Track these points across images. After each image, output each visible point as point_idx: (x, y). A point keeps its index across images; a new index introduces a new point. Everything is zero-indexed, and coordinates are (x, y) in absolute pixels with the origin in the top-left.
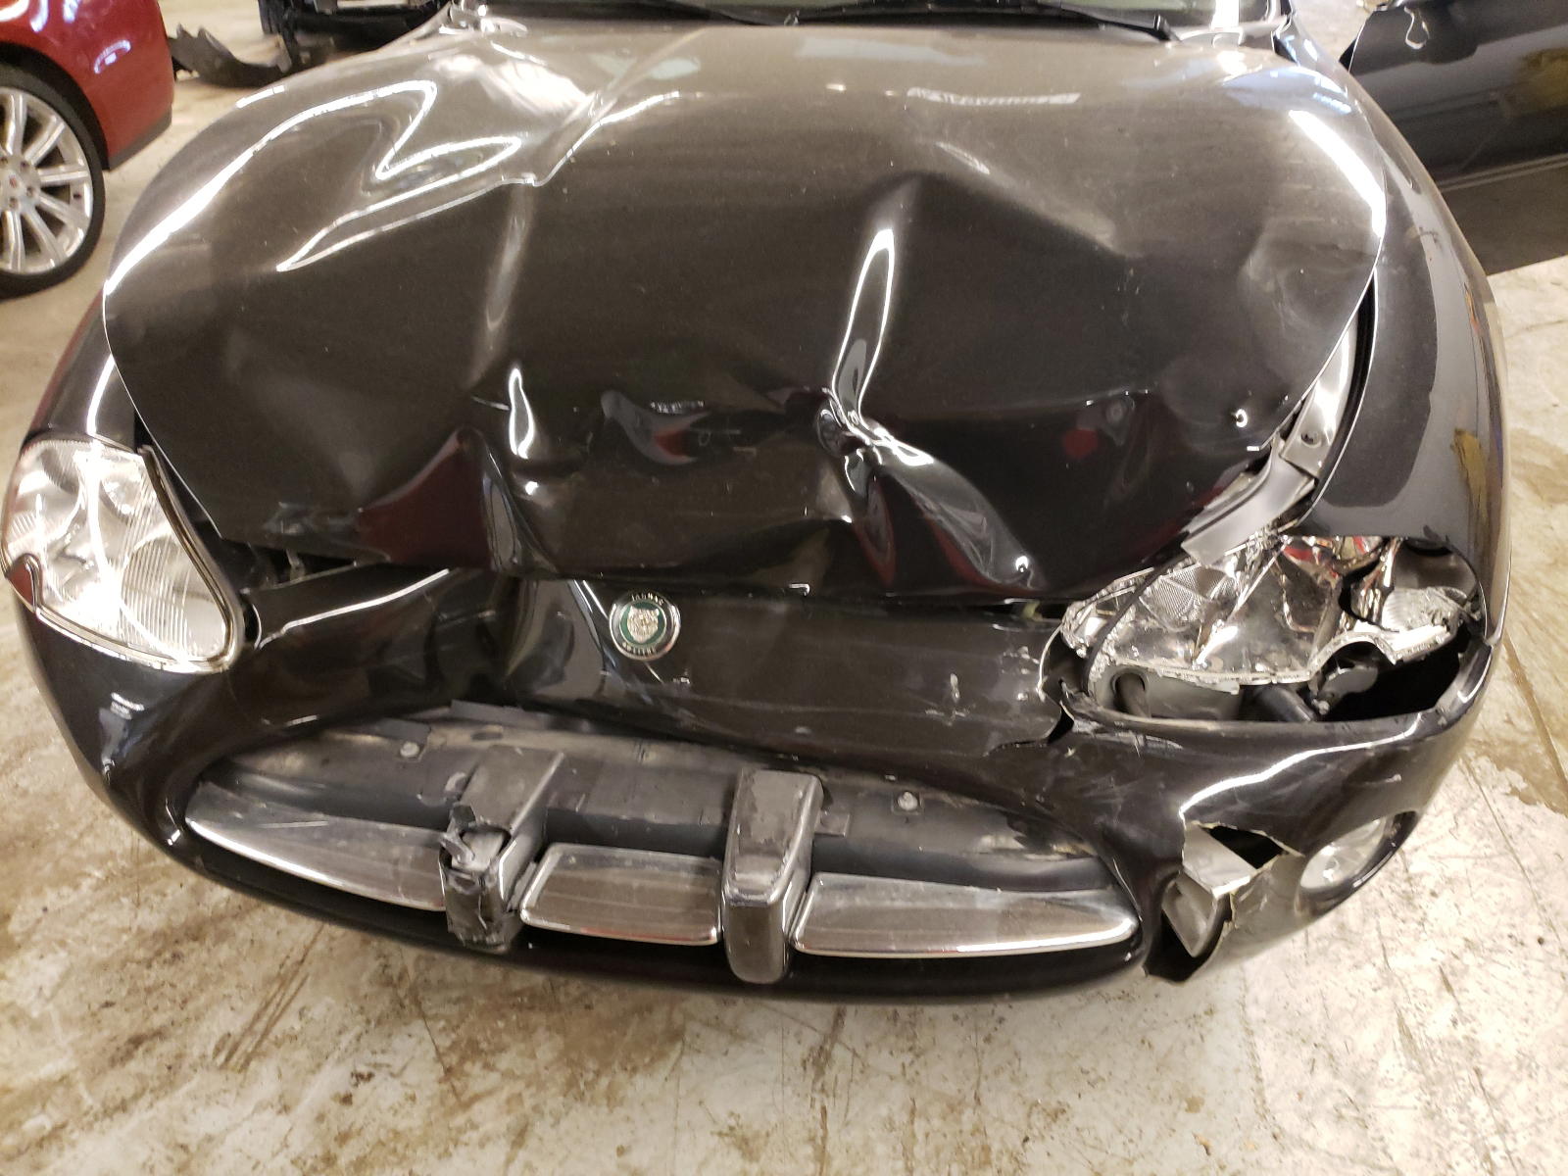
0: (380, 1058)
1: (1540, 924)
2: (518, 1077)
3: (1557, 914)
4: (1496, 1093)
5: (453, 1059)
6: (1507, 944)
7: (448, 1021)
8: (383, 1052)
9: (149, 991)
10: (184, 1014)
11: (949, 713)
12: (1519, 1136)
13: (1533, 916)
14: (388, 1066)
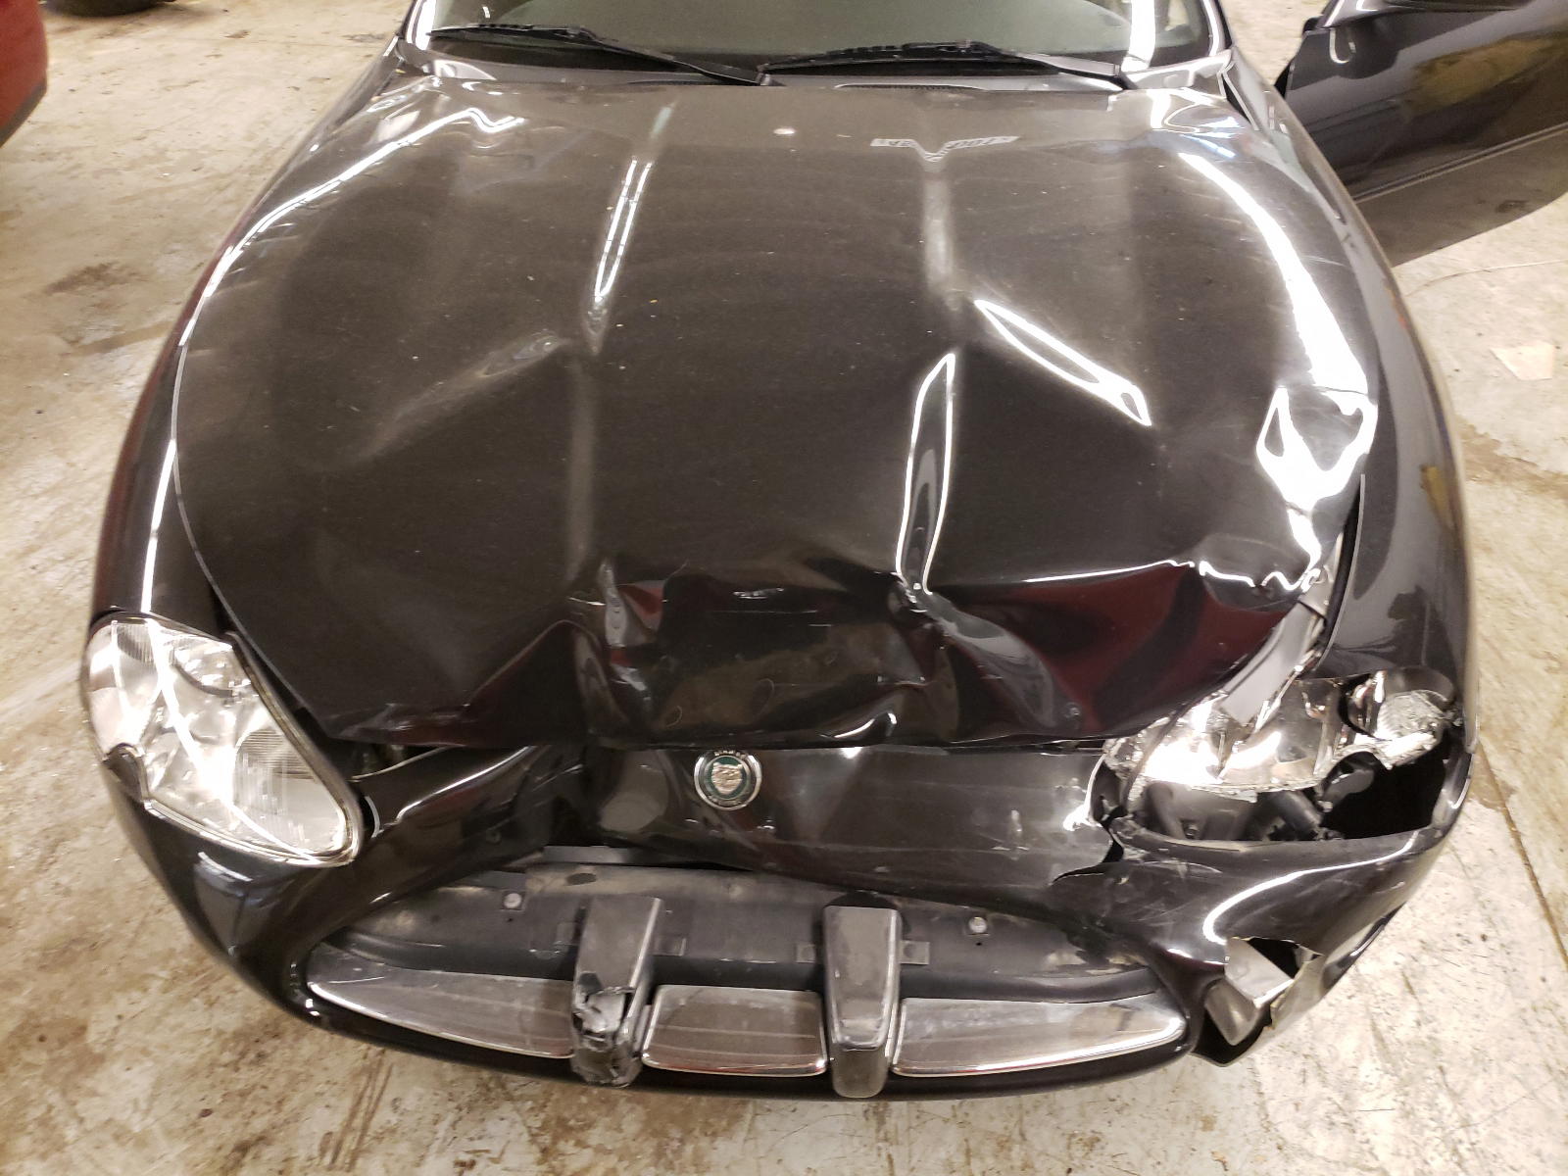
0: (479, 1145)
1: (1482, 921)
2: (610, 1152)
3: (1495, 910)
4: (1458, 1089)
5: (546, 1139)
6: (1456, 943)
7: (534, 1100)
8: (480, 1138)
9: (243, 1094)
10: (282, 1116)
11: (1014, 848)
12: (1480, 1128)
13: (1475, 914)
14: (487, 1151)
